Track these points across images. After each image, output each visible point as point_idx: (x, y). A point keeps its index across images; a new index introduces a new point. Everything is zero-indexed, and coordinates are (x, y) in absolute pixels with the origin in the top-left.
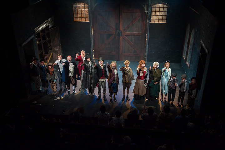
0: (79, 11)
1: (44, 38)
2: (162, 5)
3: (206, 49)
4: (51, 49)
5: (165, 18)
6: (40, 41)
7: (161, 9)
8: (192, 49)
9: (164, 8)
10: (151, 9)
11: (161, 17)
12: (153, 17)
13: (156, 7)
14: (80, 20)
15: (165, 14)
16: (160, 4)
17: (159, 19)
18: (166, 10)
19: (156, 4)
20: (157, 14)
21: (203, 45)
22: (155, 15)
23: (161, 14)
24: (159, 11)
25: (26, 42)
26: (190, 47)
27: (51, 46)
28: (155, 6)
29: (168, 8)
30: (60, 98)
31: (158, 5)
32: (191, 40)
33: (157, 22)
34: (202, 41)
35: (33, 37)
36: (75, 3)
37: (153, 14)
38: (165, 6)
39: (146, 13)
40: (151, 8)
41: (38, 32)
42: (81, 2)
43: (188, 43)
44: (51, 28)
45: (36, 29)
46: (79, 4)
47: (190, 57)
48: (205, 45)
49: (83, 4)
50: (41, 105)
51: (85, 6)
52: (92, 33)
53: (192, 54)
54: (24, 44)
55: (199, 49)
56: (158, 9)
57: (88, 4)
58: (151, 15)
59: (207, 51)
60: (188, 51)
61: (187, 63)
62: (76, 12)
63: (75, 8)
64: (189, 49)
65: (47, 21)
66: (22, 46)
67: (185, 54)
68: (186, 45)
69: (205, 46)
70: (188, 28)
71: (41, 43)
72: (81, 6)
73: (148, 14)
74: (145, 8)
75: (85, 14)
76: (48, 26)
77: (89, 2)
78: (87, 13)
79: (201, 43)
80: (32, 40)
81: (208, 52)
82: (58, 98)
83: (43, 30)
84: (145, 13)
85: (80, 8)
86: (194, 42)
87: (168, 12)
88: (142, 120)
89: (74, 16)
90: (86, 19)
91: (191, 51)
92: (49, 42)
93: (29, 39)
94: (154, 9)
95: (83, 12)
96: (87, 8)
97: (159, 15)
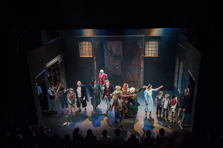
0: (84, 48)
1: (54, 71)
2: (154, 42)
4: (60, 81)
5: (157, 52)
6: (50, 74)
7: (153, 45)
8: (182, 78)
9: (155, 44)
10: (145, 45)
11: (153, 52)
12: (147, 52)
14: (84, 55)
15: (157, 49)
16: (152, 41)
17: (152, 54)
18: (157, 46)
19: (149, 41)
20: (150, 49)
21: (191, 74)
23: (153, 49)
24: (152, 47)
25: (39, 76)
26: (180, 77)
27: (59, 78)
28: (148, 43)
29: (159, 44)
30: (67, 124)
31: (150, 42)
32: (180, 71)
33: (150, 56)
35: (44, 71)
36: (81, 42)
37: (147, 49)
38: (157, 43)
40: (145, 44)
41: (49, 67)
42: (86, 41)
43: (178, 73)
45: (48, 64)
46: (84, 43)
47: (180, 85)
48: (192, 74)
49: (87, 43)
50: (49, 130)
51: (89, 44)
52: (95, 67)
53: (182, 82)
54: (37, 77)
55: (187, 78)
56: (150, 46)
57: (91, 43)
58: (145, 50)
59: (194, 79)
60: (178, 80)
61: (179, 90)
62: (82, 50)
63: (80, 46)
64: (179, 78)
65: (57, 58)
66: (35, 78)
67: (177, 83)
68: (176, 75)
69: (193, 75)
70: (177, 61)
71: (51, 76)
73: (142, 49)
74: (140, 44)
75: (89, 51)
76: (58, 62)
77: (93, 41)
78: (91, 49)
79: (189, 72)
80: (44, 73)
81: (196, 80)
82: (65, 124)
83: (53, 65)
84: (140, 48)
85: (84, 46)
86: (183, 72)
87: (159, 47)
88: (141, 142)
89: (80, 52)
90: (90, 55)
91: (181, 80)
92: (59, 75)
93: (41, 73)
94: (147, 46)
95: (87, 49)
96: (90, 46)
97: (152, 50)
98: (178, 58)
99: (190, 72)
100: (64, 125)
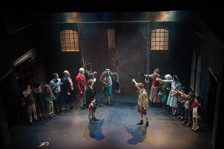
0: (67, 39)
2: (162, 30)
3: (215, 77)
5: (166, 44)
6: (20, 76)
7: (162, 34)
8: (200, 78)
9: (164, 32)
10: (151, 35)
11: (162, 44)
12: (153, 44)
13: (156, 32)
14: (68, 49)
15: (167, 39)
16: (160, 29)
17: (160, 46)
18: (167, 35)
19: (156, 29)
20: (158, 39)
21: (212, 73)
22: (155, 41)
23: (162, 39)
24: (160, 37)
26: (198, 76)
27: (33, 81)
28: (154, 31)
29: (169, 32)
30: (46, 144)
31: (158, 30)
32: (198, 68)
33: (157, 48)
34: (211, 68)
35: (11, 71)
36: (62, 30)
37: (153, 39)
38: (166, 31)
39: (145, 39)
40: (151, 33)
41: (17, 66)
42: (69, 29)
43: (195, 71)
44: (33, 60)
45: (15, 62)
46: (67, 32)
47: (198, 88)
48: (213, 72)
49: (71, 31)
51: (73, 34)
53: (201, 84)
55: (207, 78)
56: (158, 34)
57: (77, 32)
58: (151, 41)
59: (216, 79)
60: (196, 80)
61: (196, 94)
62: (64, 41)
63: (62, 36)
64: (197, 78)
65: (29, 53)
67: (193, 84)
68: (193, 74)
69: (215, 74)
70: (194, 55)
71: (21, 78)
72: (69, 34)
73: (147, 40)
74: (144, 33)
75: (74, 42)
76: (30, 58)
77: (79, 29)
78: (76, 40)
79: (209, 70)
80: (10, 75)
81: (218, 80)
82: (43, 144)
83: (24, 63)
85: (68, 37)
86: (201, 71)
87: (170, 37)
89: (62, 45)
90: (76, 48)
91: (199, 80)
92: (32, 76)
93: (7, 75)
94: (153, 35)
95: (72, 41)
96: (76, 36)
97: (160, 41)
98: (194, 51)
99: (211, 70)
100: (41, 146)
